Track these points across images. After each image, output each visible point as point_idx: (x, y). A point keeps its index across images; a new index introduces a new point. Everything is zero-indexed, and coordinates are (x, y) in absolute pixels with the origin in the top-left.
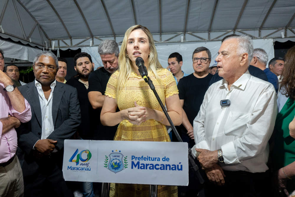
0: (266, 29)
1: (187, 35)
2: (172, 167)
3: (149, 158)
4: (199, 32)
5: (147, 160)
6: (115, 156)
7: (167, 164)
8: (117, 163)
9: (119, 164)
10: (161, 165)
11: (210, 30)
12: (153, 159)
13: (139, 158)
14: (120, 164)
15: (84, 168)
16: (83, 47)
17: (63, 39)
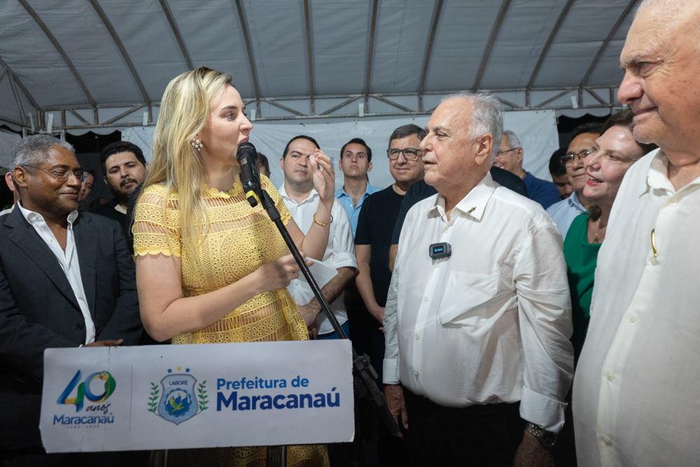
1: (371, 100)
2: (314, 399)
3: (259, 383)
4: (398, 94)
5: (254, 386)
6: (177, 383)
7: (304, 394)
8: (182, 398)
9: (185, 400)
10: (289, 397)
11: (421, 91)
12: (269, 384)
13: (236, 384)
14: (189, 402)
15: (96, 418)
16: (124, 128)
17: (74, 107)
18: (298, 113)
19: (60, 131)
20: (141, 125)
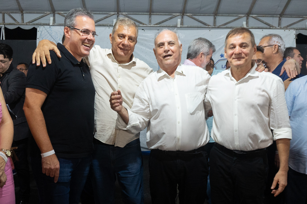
0: (288, 16)
1: (186, 18)
4: (201, 14)
11: (216, 14)
16: (39, 26)
17: (10, 11)
18: (141, 23)
19: (1, 26)
20: (49, 25)
